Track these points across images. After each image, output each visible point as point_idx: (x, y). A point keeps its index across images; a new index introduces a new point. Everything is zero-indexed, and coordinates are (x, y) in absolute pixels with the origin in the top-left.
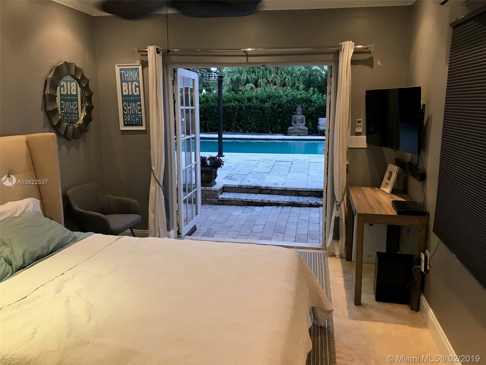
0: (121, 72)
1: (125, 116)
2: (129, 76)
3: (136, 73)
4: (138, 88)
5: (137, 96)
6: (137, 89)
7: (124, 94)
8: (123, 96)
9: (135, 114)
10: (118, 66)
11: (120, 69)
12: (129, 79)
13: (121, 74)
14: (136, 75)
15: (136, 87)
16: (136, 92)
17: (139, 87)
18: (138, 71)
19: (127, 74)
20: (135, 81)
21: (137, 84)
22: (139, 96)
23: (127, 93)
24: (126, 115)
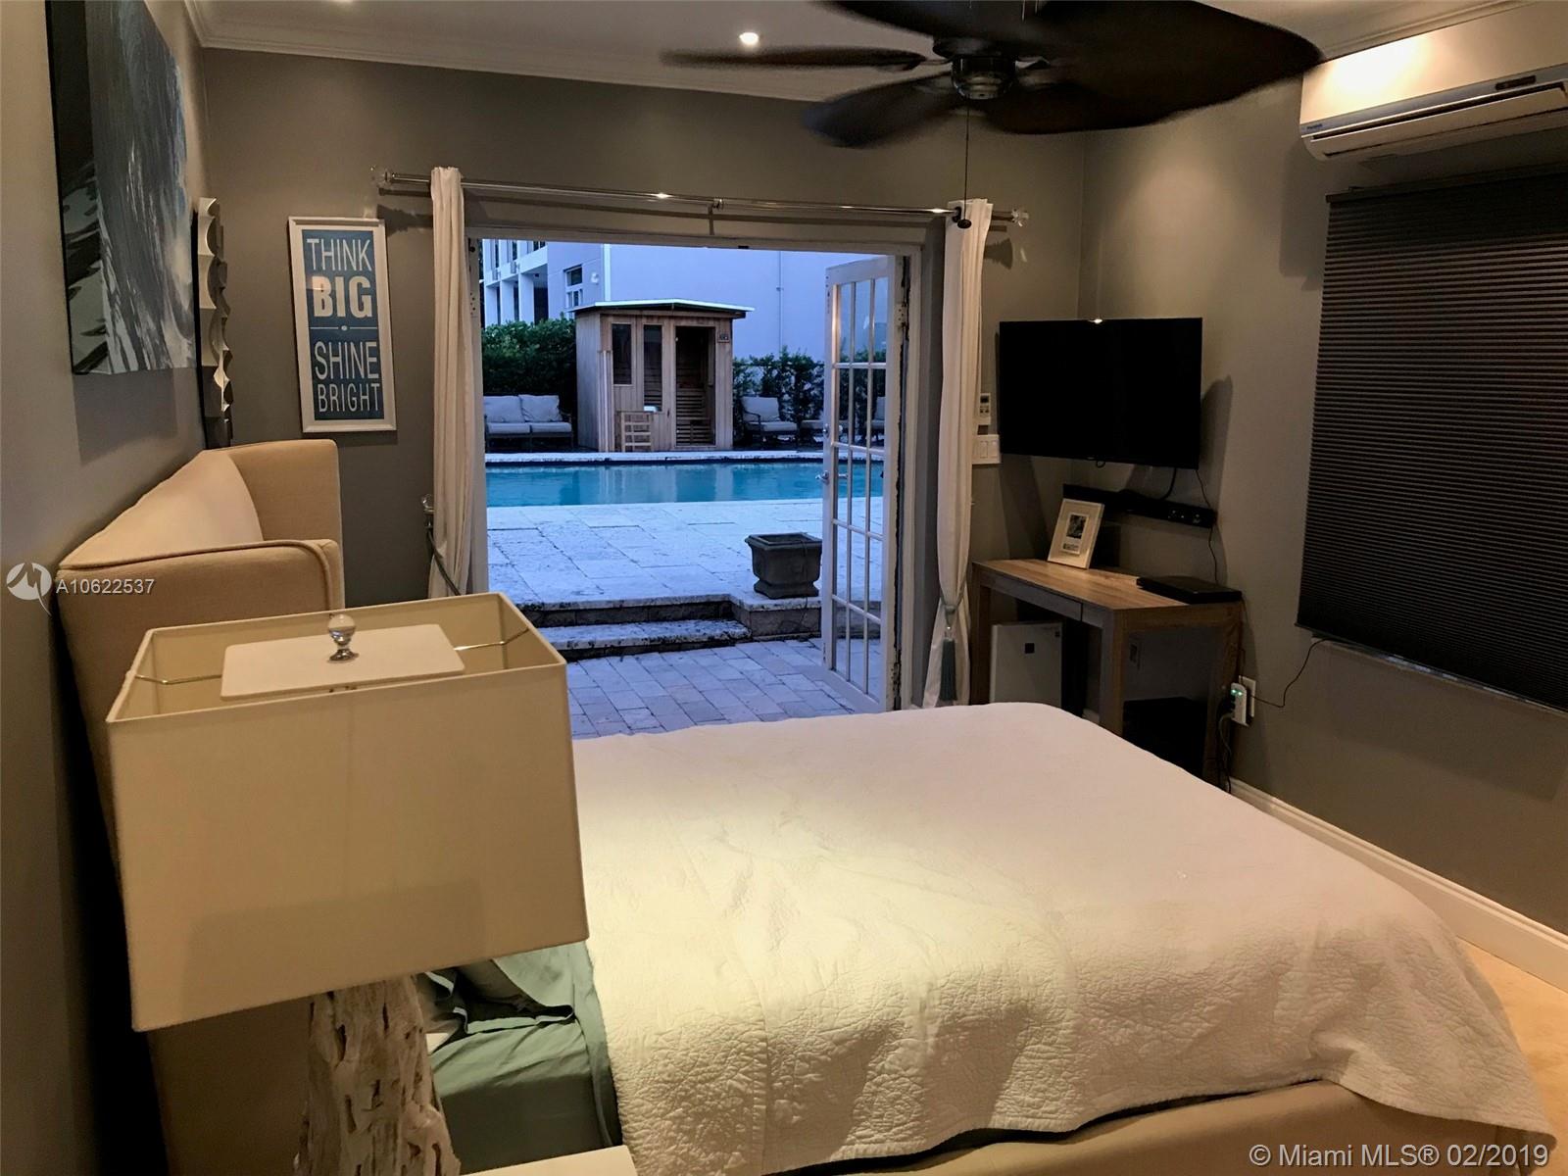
0: (309, 241)
1: (320, 386)
2: (336, 256)
3: (362, 248)
4: (370, 297)
5: (365, 321)
6: (367, 300)
7: (316, 315)
8: (313, 320)
9: (358, 380)
10: (299, 223)
11: (303, 231)
12: (337, 266)
13: (307, 248)
14: (362, 255)
15: (362, 292)
16: (361, 307)
17: (372, 292)
18: (372, 244)
19: (330, 251)
20: (358, 274)
21: (366, 284)
22: (373, 320)
23: (328, 312)
24: (321, 382)
